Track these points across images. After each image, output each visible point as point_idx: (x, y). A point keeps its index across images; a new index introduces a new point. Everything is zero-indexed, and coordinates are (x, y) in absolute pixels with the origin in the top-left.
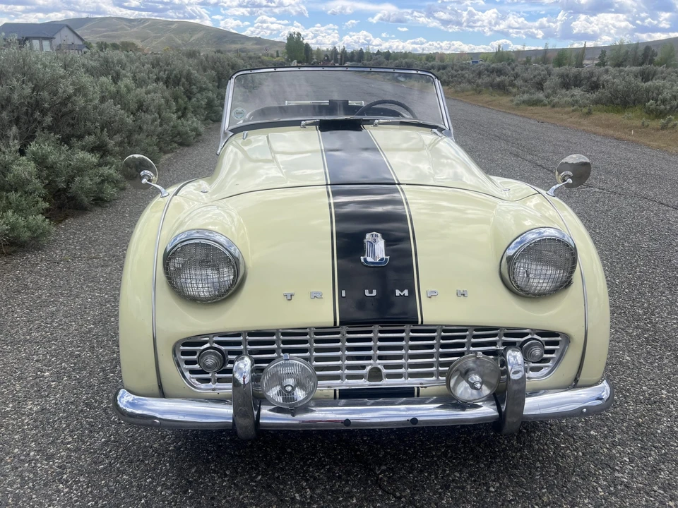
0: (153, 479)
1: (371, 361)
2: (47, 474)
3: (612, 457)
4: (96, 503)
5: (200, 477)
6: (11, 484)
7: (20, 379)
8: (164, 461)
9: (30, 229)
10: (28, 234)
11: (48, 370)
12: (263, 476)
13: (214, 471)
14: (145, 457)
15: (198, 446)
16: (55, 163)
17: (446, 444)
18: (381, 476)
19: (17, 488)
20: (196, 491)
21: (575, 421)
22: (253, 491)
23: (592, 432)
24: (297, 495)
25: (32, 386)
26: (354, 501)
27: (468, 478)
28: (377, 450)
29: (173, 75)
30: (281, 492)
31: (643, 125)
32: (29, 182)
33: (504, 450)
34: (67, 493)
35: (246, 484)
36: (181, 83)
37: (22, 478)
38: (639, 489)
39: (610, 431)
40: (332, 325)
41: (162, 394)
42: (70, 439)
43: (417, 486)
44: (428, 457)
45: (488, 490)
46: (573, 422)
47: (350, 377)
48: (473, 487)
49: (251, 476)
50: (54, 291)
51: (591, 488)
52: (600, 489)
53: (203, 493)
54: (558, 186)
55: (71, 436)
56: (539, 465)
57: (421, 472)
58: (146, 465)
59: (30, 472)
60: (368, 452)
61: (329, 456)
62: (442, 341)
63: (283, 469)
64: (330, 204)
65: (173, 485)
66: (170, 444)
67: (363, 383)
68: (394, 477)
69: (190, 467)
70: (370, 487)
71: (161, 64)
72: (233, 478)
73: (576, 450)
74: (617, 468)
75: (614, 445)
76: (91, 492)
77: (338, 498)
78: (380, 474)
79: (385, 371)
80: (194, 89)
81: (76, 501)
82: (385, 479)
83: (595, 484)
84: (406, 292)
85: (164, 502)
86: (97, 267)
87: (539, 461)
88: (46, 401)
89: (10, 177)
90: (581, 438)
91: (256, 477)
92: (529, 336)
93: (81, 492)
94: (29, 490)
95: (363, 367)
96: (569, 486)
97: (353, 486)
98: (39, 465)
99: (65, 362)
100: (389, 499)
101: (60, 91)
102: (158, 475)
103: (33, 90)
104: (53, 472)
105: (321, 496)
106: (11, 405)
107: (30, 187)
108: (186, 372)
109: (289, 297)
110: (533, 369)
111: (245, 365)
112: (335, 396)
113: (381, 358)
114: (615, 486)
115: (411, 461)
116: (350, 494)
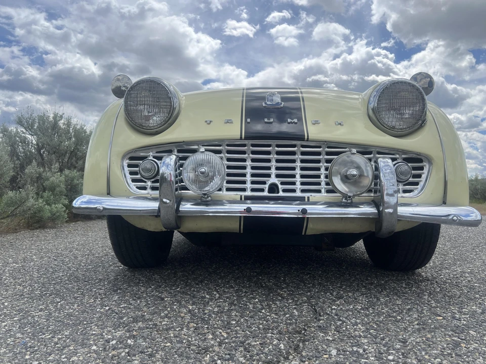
1: (271, 179)
10: (49, 215)
13: (142, 286)
18: (282, 293)
20: (124, 291)
32: (58, 186)
40: (239, 138)
41: (109, 194)
42: (36, 274)
43: (313, 297)
47: (253, 190)
60: (273, 285)
61: (240, 285)
79: (280, 186)
84: (295, 121)
87: (426, 292)
89: (46, 183)
93: (32, 289)
95: (264, 183)
97: (256, 295)
105: (227, 298)
107: (58, 190)
108: (130, 181)
109: (209, 122)
110: (405, 191)
111: (171, 159)
112: (241, 199)
113: (278, 176)
115: (309, 288)
116: (254, 298)
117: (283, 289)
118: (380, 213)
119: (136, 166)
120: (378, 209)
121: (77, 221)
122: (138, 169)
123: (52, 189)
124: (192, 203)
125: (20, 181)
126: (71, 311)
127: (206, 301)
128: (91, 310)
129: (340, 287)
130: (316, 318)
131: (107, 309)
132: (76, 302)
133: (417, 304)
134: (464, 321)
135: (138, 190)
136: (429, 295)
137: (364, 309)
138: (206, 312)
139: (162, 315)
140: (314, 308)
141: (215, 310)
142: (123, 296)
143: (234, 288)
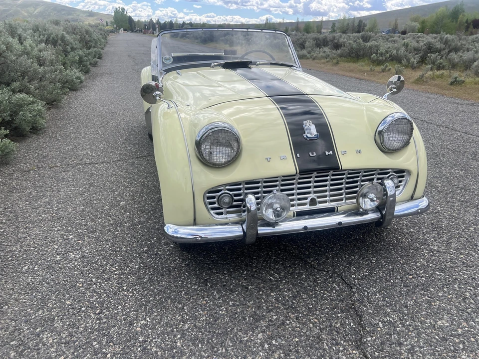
0: (182, 281)
1: (311, 195)
2: (112, 288)
3: (426, 240)
4: (154, 298)
6: (91, 297)
7: (53, 242)
8: (183, 272)
11: (71, 235)
12: (247, 271)
13: (218, 273)
14: (170, 271)
20: (212, 283)
22: (245, 279)
23: (411, 230)
24: (271, 278)
25: (66, 245)
26: (304, 276)
27: (359, 258)
28: (304, 251)
29: (51, 38)
30: (262, 278)
31: (371, 69)
33: (371, 243)
34: (132, 296)
35: (240, 276)
36: (58, 44)
37: (97, 293)
38: (444, 252)
39: (420, 228)
40: (295, 173)
41: (195, 224)
42: (115, 269)
44: (333, 251)
45: (371, 262)
46: (400, 227)
47: (299, 205)
48: (364, 262)
49: (240, 272)
50: (38, 189)
51: (421, 255)
52: (426, 254)
53: (217, 284)
54: (388, 93)
55: (113, 267)
57: (333, 258)
58: (173, 275)
59: (99, 289)
62: (347, 180)
63: (256, 267)
66: (180, 263)
67: (307, 207)
68: (320, 262)
69: (202, 273)
70: (309, 269)
71: (40, 30)
72: (230, 275)
73: (407, 238)
74: (430, 244)
75: (424, 234)
76: (147, 293)
77: (295, 276)
78: (312, 262)
79: (317, 200)
80: (69, 48)
81: (142, 299)
82: (315, 264)
83: (422, 252)
84: (331, 153)
85: (196, 291)
86: (61, 172)
88: (82, 251)
90: (407, 233)
91: (243, 272)
92: (391, 174)
94: (106, 298)
95: (306, 199)
96: (410, 255)
98: (103, 285)
99: (79, 229)
100: (323, 273)
102: (184, 279)
104: (116, 287)
106: (58, 257)
108: (210, 210)
109: (269, 160)
112: (294, 215)
113: (315, 192)
114: (432, 252)
115: (325, 254)
116: (300, 274)
117: (309, 258)
118: (383, 217)
119: (214, 197)
120: (381, 214)
122: (215, 200)
126: (205, 318)
127: (275, 284)
128: (215, 313)
129: (342, 249)
130: (350, 290)
131: (225, 309)
132: (194, 305)
133: (392, 262)
134: (423, 277)
135: (217, 216)
136: (394, 249)
137: (370, 275)
138: (287, 298)
139: (265, 308)
140: (343, 280)
141: (291, 295)
142: (219, 292)
143: (279, 262)
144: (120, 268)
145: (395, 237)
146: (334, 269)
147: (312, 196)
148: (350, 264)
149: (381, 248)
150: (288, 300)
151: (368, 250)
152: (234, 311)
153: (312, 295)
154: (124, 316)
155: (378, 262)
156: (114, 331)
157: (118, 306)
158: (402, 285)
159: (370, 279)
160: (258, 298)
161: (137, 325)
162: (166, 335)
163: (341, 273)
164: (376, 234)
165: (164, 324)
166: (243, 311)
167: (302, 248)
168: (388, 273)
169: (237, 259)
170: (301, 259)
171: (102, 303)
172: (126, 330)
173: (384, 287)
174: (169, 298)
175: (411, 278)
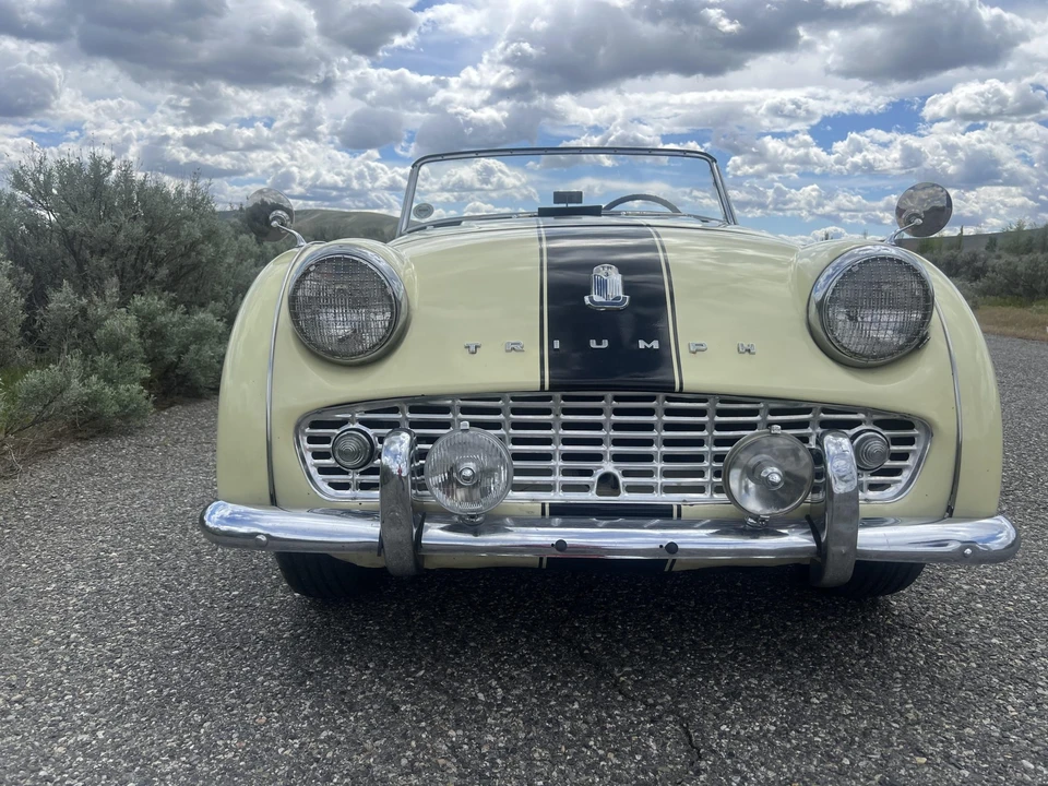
0: (252, 668)
1: (603, 463)
2: (92, 659)
4: (160, 691)
5: (326, 668)
6: (32, 667)
7: (72, 559)
8: (273, 649)
9: (119, 402)
10: (116, 408)
11: (116, 551)
12: (427, 671)
13: (350, 663)
14: (244, 643)
15: (328, 636)
16: (165, 326)
17: (735, 645)
18: (622, 679)
19: (42, 672)
20: (318, 684)
21: (963, 627)
22: (408, 687)
23: (994, 640)
24: (481, 695)
25: (89, 567)
26: (576, 706)
27: (773, 686)
28: (618, 649)
30: (455, 691)
32: (126, 340)
33: (837, 656)
34: (117, 679)
35: (398, 679)
37: (52, 659)
39: (1027, 640)
40: (538, 387)
41: (274, 501)
42: (135, 622)
43: (683, 693)
44: (703, 659)
45: (807, 701)
46: (958, 628)
47: (566, 488)
48: (782, 697)
49: (407, 671)
50: (141, 474)
51: (994, 706)
52: (1010, 708)
53: (327, 686)
55: (136, 619)
56: (899, 676)
57: (692, 676)
58: (243, 652)
59: (65, 655)
60: (604, 650)
61: (539, 654)
62: (715, 433)
63: (460, 665)
64: (541, 251)
65: (282, 675)
66: (284, 631)
67: (591, 497)
68: (645, 680)
69: (312, 658)
70: (604, 691)
72: (377, 672)
73: (967, 660)
74: (1040, 683)
76: (154, 679)
77: (549, 701)
79: (622, 480)
81: (130, 688)
82: (630, 683)
83: (1001, 702)
84: (655, 344)
85: (265, 693)
87: (899, 670)
88: (106, 582)
89: (99, 334)
90: (975, 647)
91: (416, 672)
92: (863, 426)
93: (139, 678)
94: (59, 675)
95: (589, 473)
96: (953, 702)
97: (575, 689)
98: (81, 648)
99: (142, 543)
100: (635, 707)
101: (183, 233)
102: (262, 663)
103: (148, 229)
104: (100, 656)
105: (520, 698)
106: (54, 585)
107: (126, 348)
108: (313, 471)
109: (473, 349)
110: (873, 487)
111: (402, 443)
112: (543, 513)
113: (617, 458)
114: (1038, 705)
115: (674, 662)
116: (569, 699)
117: (623, 666)
118: (821, 549)
119: (326, 440)
120: (817, 539)
121: (171, 405)
122: (328, 446)
123: (114, 345)
124: (443, 525)
125: (41, 326)
126: (230, 755)
127: (479, 711)
128: (267, 750)
129: (734, 657)
130: (692, 763)
131: (297, 746)
132: (234, 723)
133: (880, 713)
134: (966, 767)
135: (331, 491)
136: (904, 681)
137: (781, 733)
138: (485, 750)
139: (404, 762)
140: (688, 734)
141: (500, 745)
142: (320, 702)
143: (529, 664)
144: (150, 622)
145: (924, 652)
146: (676, 703)
147: (608, 466)
148: (734, 695)
149: (861, 671)
150: (483, 756)
151: (814, 670)
152: (319, 753)
153: (565, 755)
154: (57, 718)
155: (826, 706)
156: (8, 743)
157: (66, 695)
158: (877, 777)
159: (772, 744)
160: (405, 736)
161: (66, 741)
162: (105, 777)
163: (692, 716)
164: (865, 636)
165: (124, 751)
166: (339, 758)
167: (618, 642)
168: (844, 739)
169: (426, 640)
170: (598, 666)
171: (39, 682)
172: (33, 746)
173: (808, 774)
174: (192, 698)
175: (920, 766)
